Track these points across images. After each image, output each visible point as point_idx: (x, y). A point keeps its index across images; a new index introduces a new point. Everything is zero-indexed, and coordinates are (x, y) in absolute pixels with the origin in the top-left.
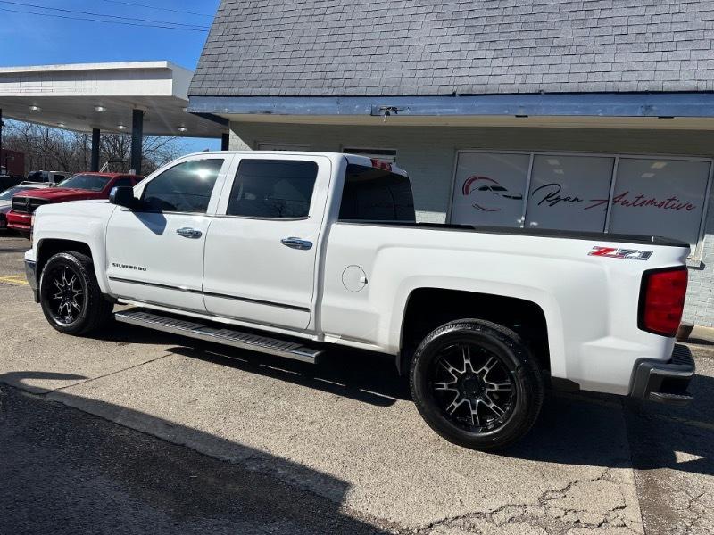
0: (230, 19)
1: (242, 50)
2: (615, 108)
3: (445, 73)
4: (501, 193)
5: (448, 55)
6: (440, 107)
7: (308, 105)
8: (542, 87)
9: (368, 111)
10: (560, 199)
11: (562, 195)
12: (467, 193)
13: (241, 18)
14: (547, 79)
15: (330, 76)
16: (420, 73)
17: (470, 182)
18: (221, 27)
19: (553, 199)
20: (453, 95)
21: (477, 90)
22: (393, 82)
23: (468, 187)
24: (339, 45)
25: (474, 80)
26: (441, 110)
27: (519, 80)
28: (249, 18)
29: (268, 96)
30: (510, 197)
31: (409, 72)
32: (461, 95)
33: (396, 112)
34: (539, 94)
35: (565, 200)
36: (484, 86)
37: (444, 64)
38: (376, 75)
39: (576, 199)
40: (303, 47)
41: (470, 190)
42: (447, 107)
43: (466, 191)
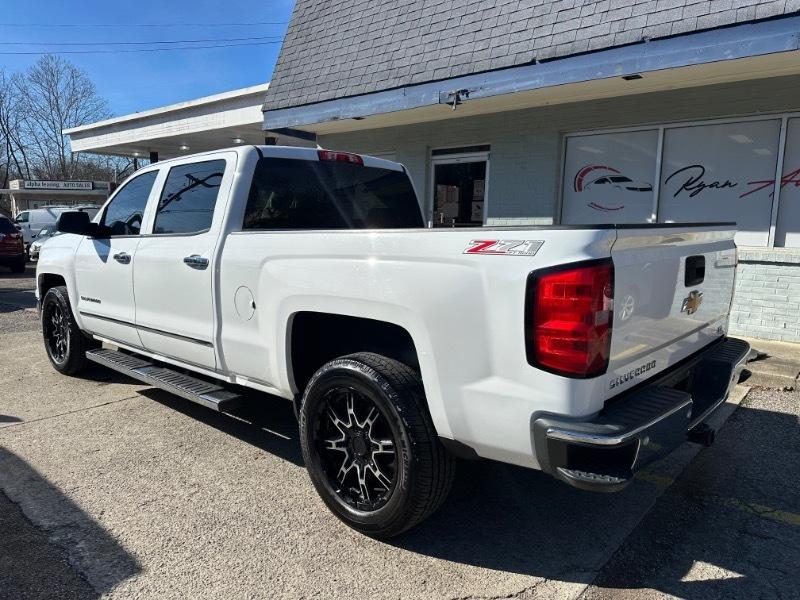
0: (303, 20)
1: (313, 52)
2: (750, 45)
3: (525, 36)
4: (624, 185)
5: (528, 13)
6: (517, 81)
7: (374, 103)
8: (646, 33)
9: (436, 99)
10: (704, 186)
11: (707, 180)
12: (580, 190)
13: (314, 16)
14: (653, 20)
15: (397, 64)
16: (495, 42)
17: (583, 175)
18: (296, 29)
19: (694, 187)
20: (533, 62)
21: (562, 51)
22: (463, 59)
23: (580, 181)
24: (407, 26)
25: (558, 39)
26: (519, 85)
27: (616, 27)
28: (323, 13)
29: (335, 99)
30: (636, 189)
31: (482, 43)
32: (542, 61)
33: (467, 96)
34: (642, 41)
35: (711, 186)
36: (570, 45)
37: (521, 25)
38: (446, 53)
39: (727, 184)
40: (372, 36)
41: (583, 184)
42: (528, 80)
43: (579, 186)
